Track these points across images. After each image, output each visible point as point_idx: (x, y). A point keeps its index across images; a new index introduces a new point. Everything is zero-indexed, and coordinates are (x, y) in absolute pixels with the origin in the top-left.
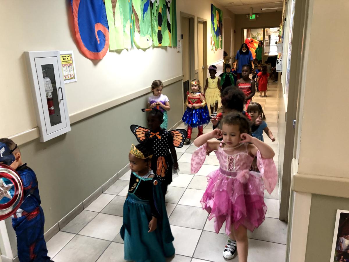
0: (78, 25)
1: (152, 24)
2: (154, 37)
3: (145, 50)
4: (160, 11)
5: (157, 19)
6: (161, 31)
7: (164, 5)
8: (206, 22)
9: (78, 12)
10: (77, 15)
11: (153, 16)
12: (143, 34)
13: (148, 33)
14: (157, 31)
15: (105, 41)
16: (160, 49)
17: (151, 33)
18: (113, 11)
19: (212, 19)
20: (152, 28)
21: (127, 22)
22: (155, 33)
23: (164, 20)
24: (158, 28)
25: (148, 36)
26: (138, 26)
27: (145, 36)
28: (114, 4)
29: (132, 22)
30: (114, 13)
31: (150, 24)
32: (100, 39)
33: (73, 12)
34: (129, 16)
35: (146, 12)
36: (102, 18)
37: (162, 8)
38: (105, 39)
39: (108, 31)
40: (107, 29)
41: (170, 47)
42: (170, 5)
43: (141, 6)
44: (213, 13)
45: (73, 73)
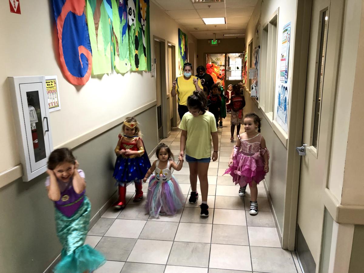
0: (62, 48)
1: (130, 48)
2: (131, 61)
3: (123, 74)
4: (137, 34)
5: (134, 42)
6: (138, 55)
7: (140, 28)
8: (174, 47)
9: (62, 33)
10: (61, 37)
11: (130, 39)
12: (122, 57)
13: (127, 57)
14: (134, 55)
15: (87, 64)
16: (137, 74)
17: (129, 57)
18: (96, 33)
19: (180, 44)
20: (130, 51)
21: (107, 45)
22: (132, 57)
23: (140, 44)
24: (135, 52)
25: (127, 60)
26: (117, 49)
27: (123, 60)
28: (97, 26)
29: (112, 45)
30: (97, 35)
31: (128, 47)
32: (83, 62)
33: (58, 33)
34: (109, 39)
35: (124, 35)
36: (85, 40)
37: (138, 31)
38: (88, 63)
39: (91, 54)
40: (90, 52)
41: (145, 71)
42: (145, 28)
43: (120, 28)
44: (181, 38)
45: (57, 101)
